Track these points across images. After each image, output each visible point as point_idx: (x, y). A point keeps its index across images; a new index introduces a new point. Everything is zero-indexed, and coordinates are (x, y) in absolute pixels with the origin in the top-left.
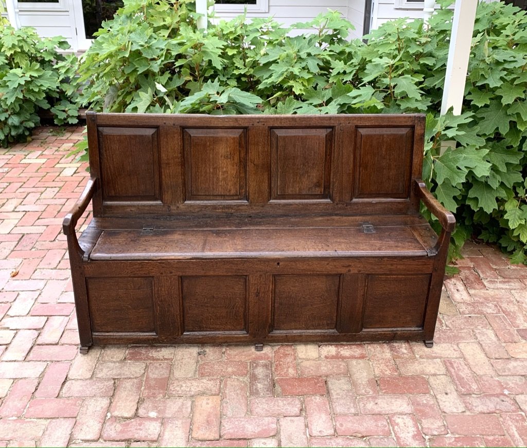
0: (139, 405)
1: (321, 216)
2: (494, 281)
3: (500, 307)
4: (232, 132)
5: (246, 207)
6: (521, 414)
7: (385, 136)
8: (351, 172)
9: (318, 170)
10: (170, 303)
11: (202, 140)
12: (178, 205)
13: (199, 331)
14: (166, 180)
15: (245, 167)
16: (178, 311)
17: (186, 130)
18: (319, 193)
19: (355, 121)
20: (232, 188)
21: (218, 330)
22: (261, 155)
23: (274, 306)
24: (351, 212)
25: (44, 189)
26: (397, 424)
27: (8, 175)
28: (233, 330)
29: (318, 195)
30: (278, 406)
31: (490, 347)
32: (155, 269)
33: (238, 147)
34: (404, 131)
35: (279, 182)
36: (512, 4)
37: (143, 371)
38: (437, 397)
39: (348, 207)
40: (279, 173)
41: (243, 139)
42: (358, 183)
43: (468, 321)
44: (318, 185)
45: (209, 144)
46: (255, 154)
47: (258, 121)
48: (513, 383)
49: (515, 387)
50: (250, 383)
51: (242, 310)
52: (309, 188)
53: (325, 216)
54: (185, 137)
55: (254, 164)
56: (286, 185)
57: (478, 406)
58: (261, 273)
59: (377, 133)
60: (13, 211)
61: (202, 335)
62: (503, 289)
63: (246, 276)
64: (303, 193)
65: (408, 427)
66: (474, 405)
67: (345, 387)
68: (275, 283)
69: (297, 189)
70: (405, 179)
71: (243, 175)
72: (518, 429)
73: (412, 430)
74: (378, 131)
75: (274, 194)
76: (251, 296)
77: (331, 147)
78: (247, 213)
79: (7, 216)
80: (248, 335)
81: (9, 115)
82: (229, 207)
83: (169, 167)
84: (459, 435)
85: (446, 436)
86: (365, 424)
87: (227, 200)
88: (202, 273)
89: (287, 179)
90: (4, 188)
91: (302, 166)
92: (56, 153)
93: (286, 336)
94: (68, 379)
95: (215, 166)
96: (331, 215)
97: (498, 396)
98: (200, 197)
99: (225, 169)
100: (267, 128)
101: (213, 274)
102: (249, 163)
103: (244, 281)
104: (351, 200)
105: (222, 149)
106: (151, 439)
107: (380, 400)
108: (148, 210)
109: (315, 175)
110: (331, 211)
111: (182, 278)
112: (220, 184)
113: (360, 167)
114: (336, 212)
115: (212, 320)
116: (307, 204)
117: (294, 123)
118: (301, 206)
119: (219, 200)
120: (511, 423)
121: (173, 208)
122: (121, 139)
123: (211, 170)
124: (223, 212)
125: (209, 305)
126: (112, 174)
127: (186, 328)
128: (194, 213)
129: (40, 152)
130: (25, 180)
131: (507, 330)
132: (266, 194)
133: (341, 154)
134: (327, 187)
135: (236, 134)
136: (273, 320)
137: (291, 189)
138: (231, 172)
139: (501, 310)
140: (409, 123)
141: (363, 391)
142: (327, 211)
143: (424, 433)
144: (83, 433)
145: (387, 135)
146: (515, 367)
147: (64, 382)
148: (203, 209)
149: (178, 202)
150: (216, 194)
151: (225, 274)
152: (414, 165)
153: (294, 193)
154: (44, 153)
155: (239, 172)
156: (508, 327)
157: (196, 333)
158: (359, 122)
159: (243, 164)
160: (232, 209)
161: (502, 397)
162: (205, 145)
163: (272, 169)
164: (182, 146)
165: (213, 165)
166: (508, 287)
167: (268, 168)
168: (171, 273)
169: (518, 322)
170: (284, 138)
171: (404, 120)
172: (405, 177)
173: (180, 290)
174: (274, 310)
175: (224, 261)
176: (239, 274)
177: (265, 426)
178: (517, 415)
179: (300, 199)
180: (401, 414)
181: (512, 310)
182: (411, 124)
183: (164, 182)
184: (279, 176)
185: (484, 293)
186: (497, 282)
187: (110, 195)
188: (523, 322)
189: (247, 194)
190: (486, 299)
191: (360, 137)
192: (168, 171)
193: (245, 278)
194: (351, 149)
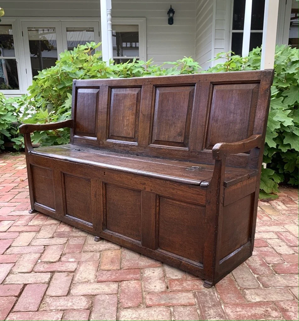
0: (62, 256)
5: (136, 148)
7: (234, 91)
9: (182, 122)
10: (58, 190)
12: (103, 141)
13: (73, 216)
16: (62, 197)
17: (112, 89)
18: (181, 141)
19: (211, 79)
20: (131, 132)
22: (147, 107)
23: (106, 209)
24: (201, 160)
32: (52, 164)
33: (135, 101)
34: (251, 87)
36: (296, 48)
37: (66, 242)
38: (274, 248)
39: (199, 156)
40: (157, 123)
41: (140, 95)
43: (288, 217)
44: (180, 134)
45: (122, 99)
46: (144, 107)
47: (148, 81)
51: (91, 207)
52: (175, 136)
53: (182, 161)
55: (143, 114)
56: (160, 133)
58: (96, 179)
64: (170, 141)
68: (106, 189)
69: (167, 137)
71: (137, 123)
73: (259, 262)
75: (153, 139)
76: (92, 197)
78: (136, 152)
80: (92, 227)
82: (127, 146)
83: (102, 114)
84: (292, 263)
85: (284, 264)
87: (128, 141)
88: (70, 172)
89: (161, 128)
93: (112, 235)
94: (11, 247)
95: (123, 115)
96: (186, 161)
99: (128, 118)
100: (152, 86)
102: (140, 113)
104: (203, 149)
105: (128, 103)
106: (69, 271)
108: (90, 143)
109: (180, 125)
110: (187, 158)
111: (63, 174)
112: (125, 129)
113: (212, 120)
114: (190, 159)
115: (78, 210)
116: (171, 150)
118: (167, 151)
123: (121, 118)
124: (124, 149)
127: (68, 212)
128: (110, 147)
132: (148, 139)
133: (198, 108)
134: (187, 137)
136: (106, 220)
138: (131, 120)
140: (255, 78)
142: (184, 157)
143: (268, 263)
144: (20, 269)
145: (236, 90)
147: (8, 248)
149: (104, 139)
150: (122, 136)
153: (165, 140)
155: (135, 121)
157: (71, 217)
158: (214, 79)
160: (129, 147)
163: (154, 119)
164: (109, 100)
167: (150, 118)
168: (58, 168)
170: (162, 94)
171: (251, 75)
173: (63, 182)
174: (106, 212)
182: (257, 79)
184: (157, 125)
192: (101, 117)
194: (206, 103)
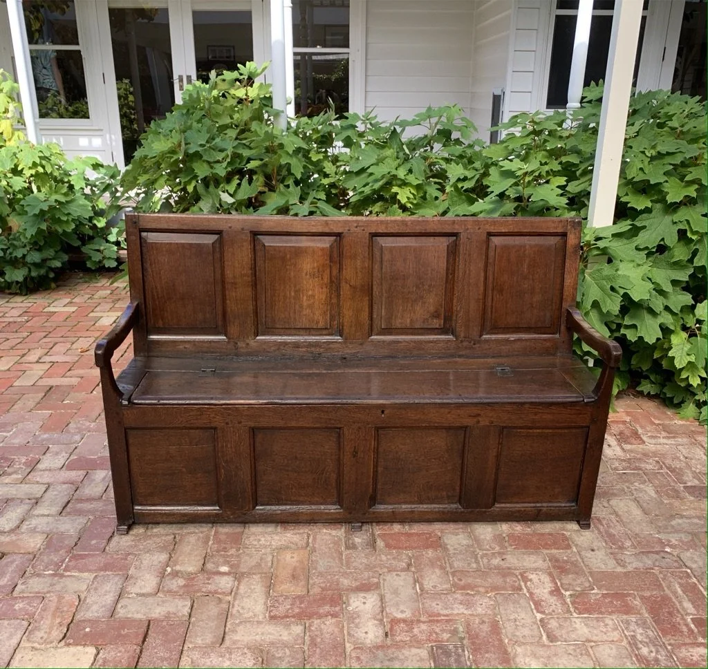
0: (206, 561)
1: (440, 358)
2: (657, 436)
3: (664, 463)
4: (321, 240)
5: (338, 345)
6: (686, 571)
7: (527, 247)
8: (481, 297)
9: (436, 295)
10: (238, 465)
11: (280, 252)
12: (248, 341)
13: (277, 505)
14: (232, 306)
15: (338, 288)
16: (249, 475)
17: (259, 236)
18: (437, 326)
19: (487, 227)
20: (321, 318)
21: (302, 503)
22: (359, 274)
23: (377, 471)
24: (479, 352)
25: (75, 339)
26: (531, 580)
27: (28, 324)
28: (321, 504)
29: (437, 328)
30: (381, 561)
31: (648, 504)
32: (218, 417)
33: (328, 262)
34: (552, 241)
35: (383, 311)
38: (581, 553)
39: (477, 346)
40: (384, 299)
41: (335, 250)
42: (490, 313)
43: (621, 478)
44: (436, 315)
45: (290, 258)
46: (352, 272)
47: (356, 225)
48: (676, 540)
49: (679, 545)
50: (346, 537)
51: (334, 476)
52: (424, 319)
53: (446, 357)
54: (257, 248)
55: (351, 286)
56: (392, 316)
57: (633, 563)
58: (360, 425)
59: (517, 243)
60: (37, 362)
61: (281, 510)
62: (667, 444)
63: (340, 428)
64: (416, 327)
65: (544, 583)
66: (628, 561)
67: (465, 542)
68: (377, 438)
69: (408, 321)
70: (554, 308)
71: (334, 301)
72: (681, 585)
73: (549, 586)
74: (518, 241)
75: (377, 327)
76: (345, 457)
77: (455, 262)
78: (340, 353)
79: (28, 367)
80: (341, 511)
81: (28, 251)
82: (317, 344)
83: (236, 288)
84: (607, 591)
85: (592, 592)
86: (489, 580)
87: (313, 335)
88: (282, 424)
89: (394, 306)
90: (24, 338)
91: (415, 289)
92: (90, 301)
93: (393, 512)
95: (297, 288)
96: (452, 356)
97: (657, 553)
98: (277, 330)
99: (310, 293)
100: (367, 235)
101: (295, 425)
102: (343, 284)
103: (337, 435)
104: (481, 336)
105: (307, 265)
106: (222, 593)
107: (509, 556)
108: (207, 347)
109: (433, 300)
110: (453, 351)
111: (253, 431)
112: (305, 313)
113: (493, 290)
114: (461, 353)
115: (294, 490)
116: (421, 342)
117: (405, 228)
118: (413, 344)
119: (302, 335)
120: (672, 580)
121: (241, 344)
122: (172, 249)
123: (293, 294)
124: (307, 351)
125: (290, 469)
126: (160, 296)
127: (259, 500)
128: (269, 352)
129: (68, 300)
130: (51, 330)
131: (671, 486)
132: (367, 327)
133: (467, 272)
134: (448, 318)
135: (326, 243)
136: (375, 490)
137: (400, 321)
138: (319, 297)
139: (664, 466)
140: (560, 230)
141: (488, 547)
142: (449, 351)
144: (137, 587)
145: (530, 245)
146: (679, 524)
148: (282, 348)
149: (248, 337)
150: (299, 327)
151: (312, 425)
152: (565, 288)
153: (404, 326)
154: (74, 301)
155: (331, 298)
156: (672, 484)
157: (273, 507)
158: (492, 228)
159: (335, 285)
160: (320, 347)
161: (662, 554)
162: (283, 259)
163: (374, 293)
164: (253, 258)
165: (295, 287)
166: (673, 442)
167: (368, 290)
168: (240, 423)
169: (685, 478)
170: (391, 249)
171: (553, 225)
172: (554, 304)
173: (252, 446)
174: (377, 476)
175: (310, 408)
176: (329, 426)
177: (365, 580)
178: (681, 572)
179: (412, 334)
180: (536, 569)
181: (678, 466)
182: (562, 231)
183: (229, 310)
184: (383, 303)
185: (643, 449)
186: (660, 437)
187: (157, 326)
188: (691, 478)
189: (341, 327)
190: (645, 455)
191: (494, 249)
192: (234, 294)
193: (338, 431)
194: (481, 265)
